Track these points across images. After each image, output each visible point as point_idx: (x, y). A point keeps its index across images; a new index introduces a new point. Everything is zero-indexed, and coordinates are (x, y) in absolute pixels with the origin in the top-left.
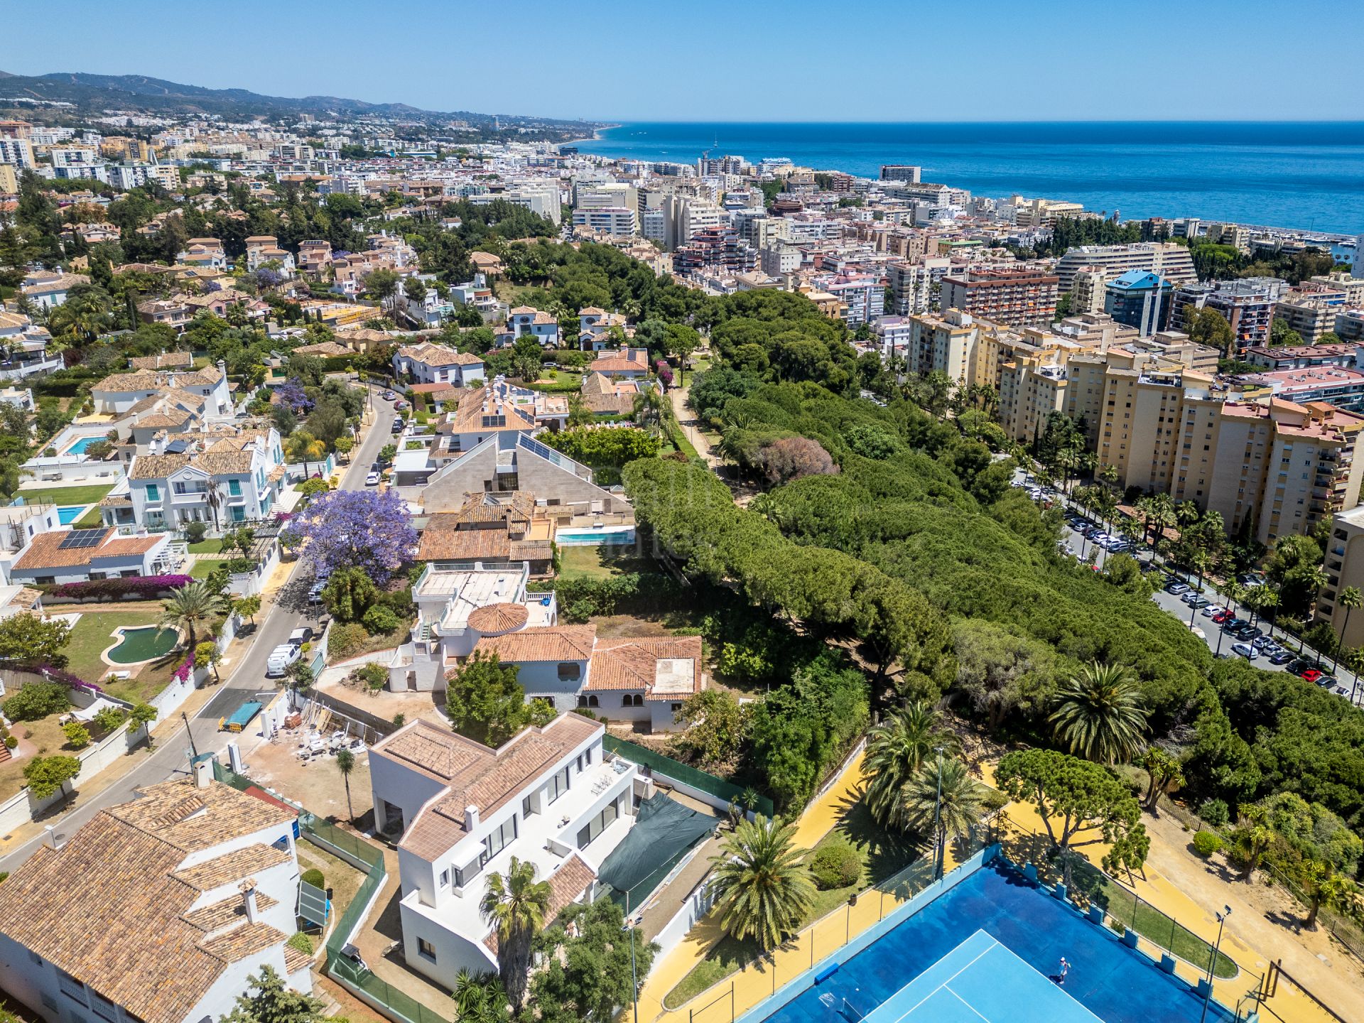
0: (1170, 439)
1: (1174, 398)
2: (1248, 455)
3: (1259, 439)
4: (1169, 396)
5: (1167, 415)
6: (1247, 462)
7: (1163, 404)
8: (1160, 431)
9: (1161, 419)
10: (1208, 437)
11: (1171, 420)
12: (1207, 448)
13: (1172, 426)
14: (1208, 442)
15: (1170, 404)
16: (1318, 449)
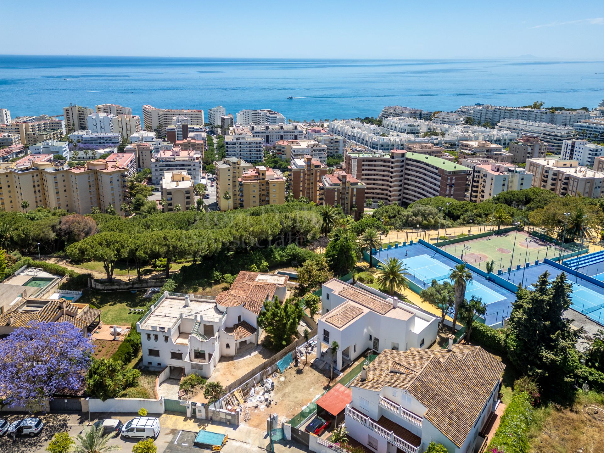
0: (41, 194)
1: (37, 175)
2: (90, 186)
3: (92, 179)
4: (35, 175)
5: (36, 184)
6: (90, 189)
7: (33, 179)
8: (35, 192)
9: (34, 186)
10: (65, 186)
11: (38, 186)
12: (65, 191)
13: (39, 188)
14: (65, 188)
15: (36, 178)
16: (120, 174)
